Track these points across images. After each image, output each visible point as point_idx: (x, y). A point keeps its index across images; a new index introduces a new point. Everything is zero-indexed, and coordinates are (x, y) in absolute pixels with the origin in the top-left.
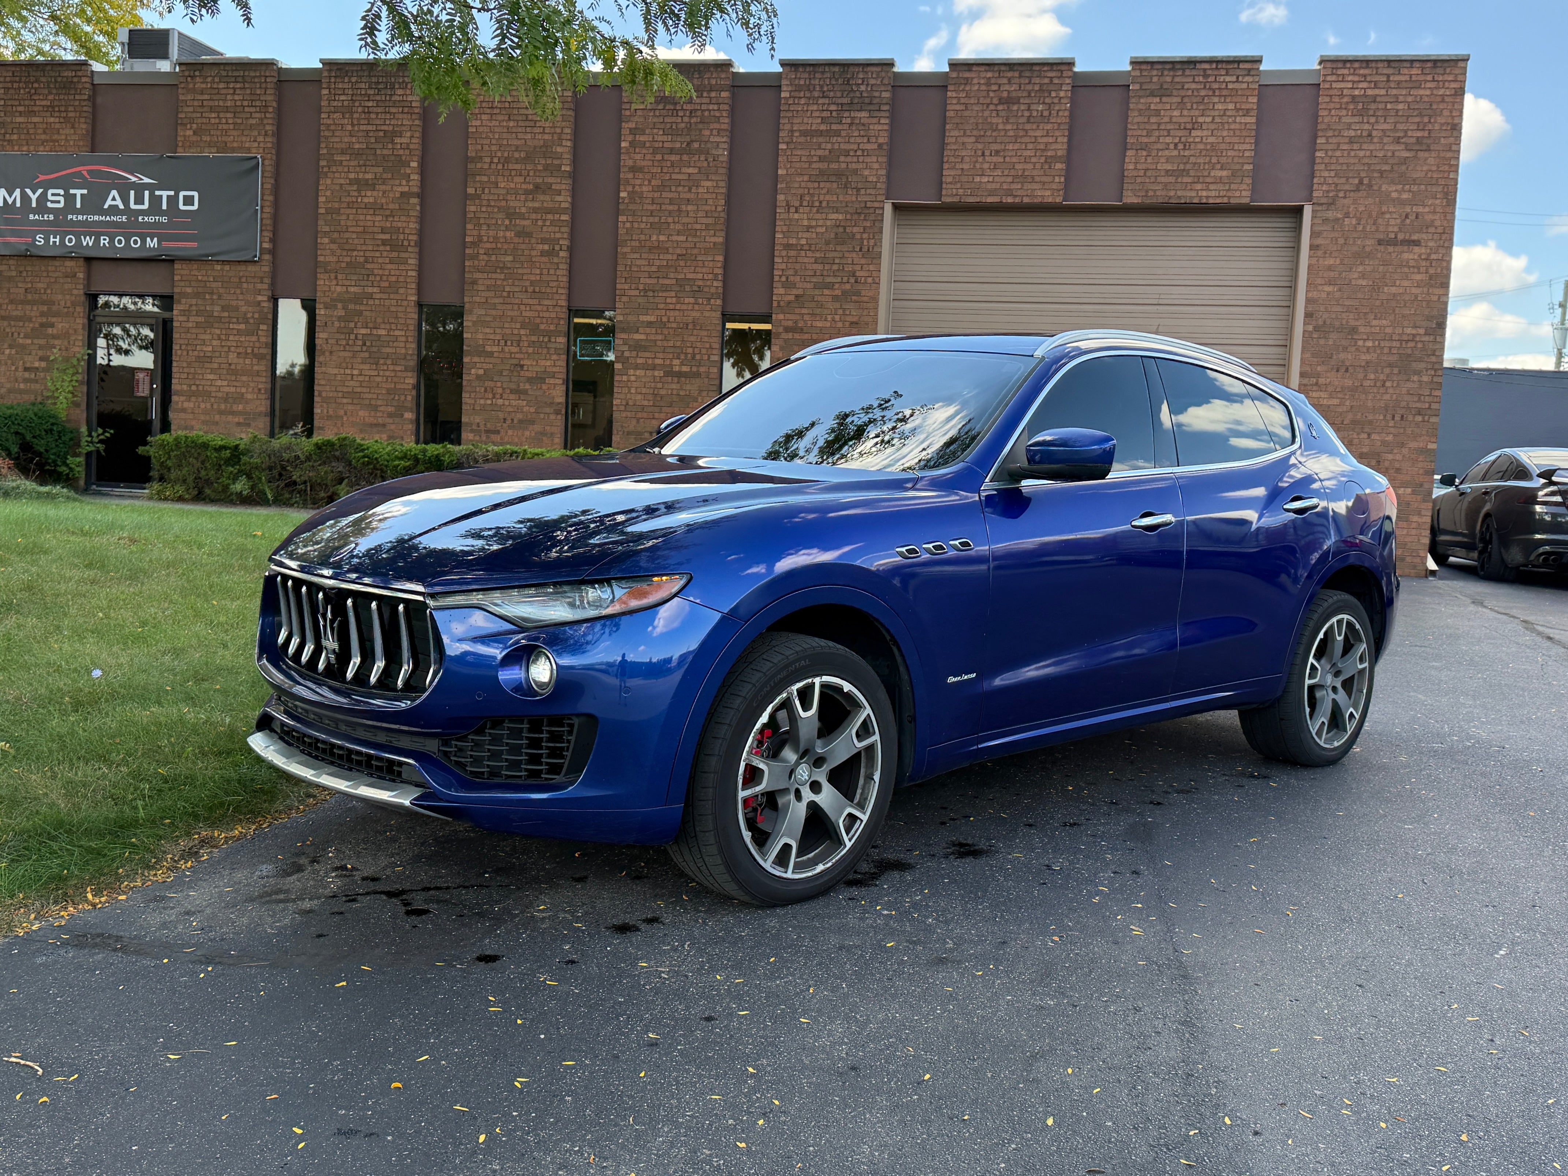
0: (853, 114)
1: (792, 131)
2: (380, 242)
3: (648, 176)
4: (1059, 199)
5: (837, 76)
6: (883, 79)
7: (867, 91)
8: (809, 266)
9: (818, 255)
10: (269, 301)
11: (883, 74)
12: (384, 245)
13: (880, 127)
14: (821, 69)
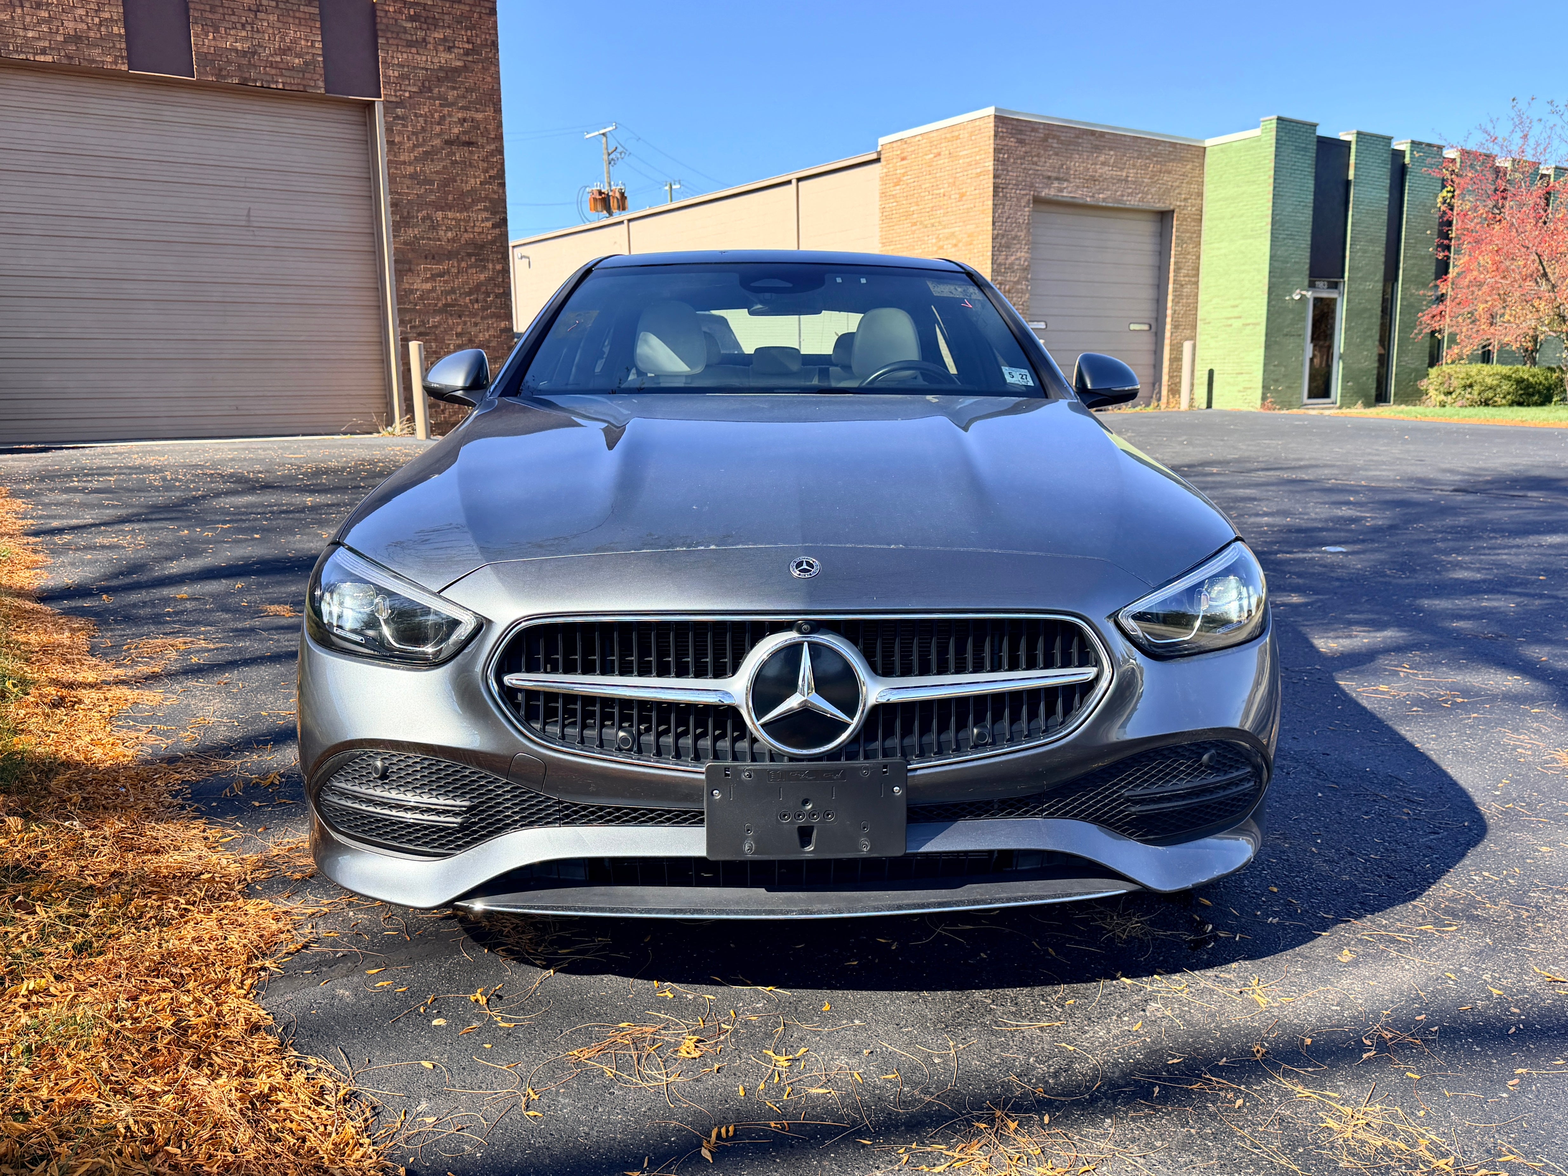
4: (125, 68)
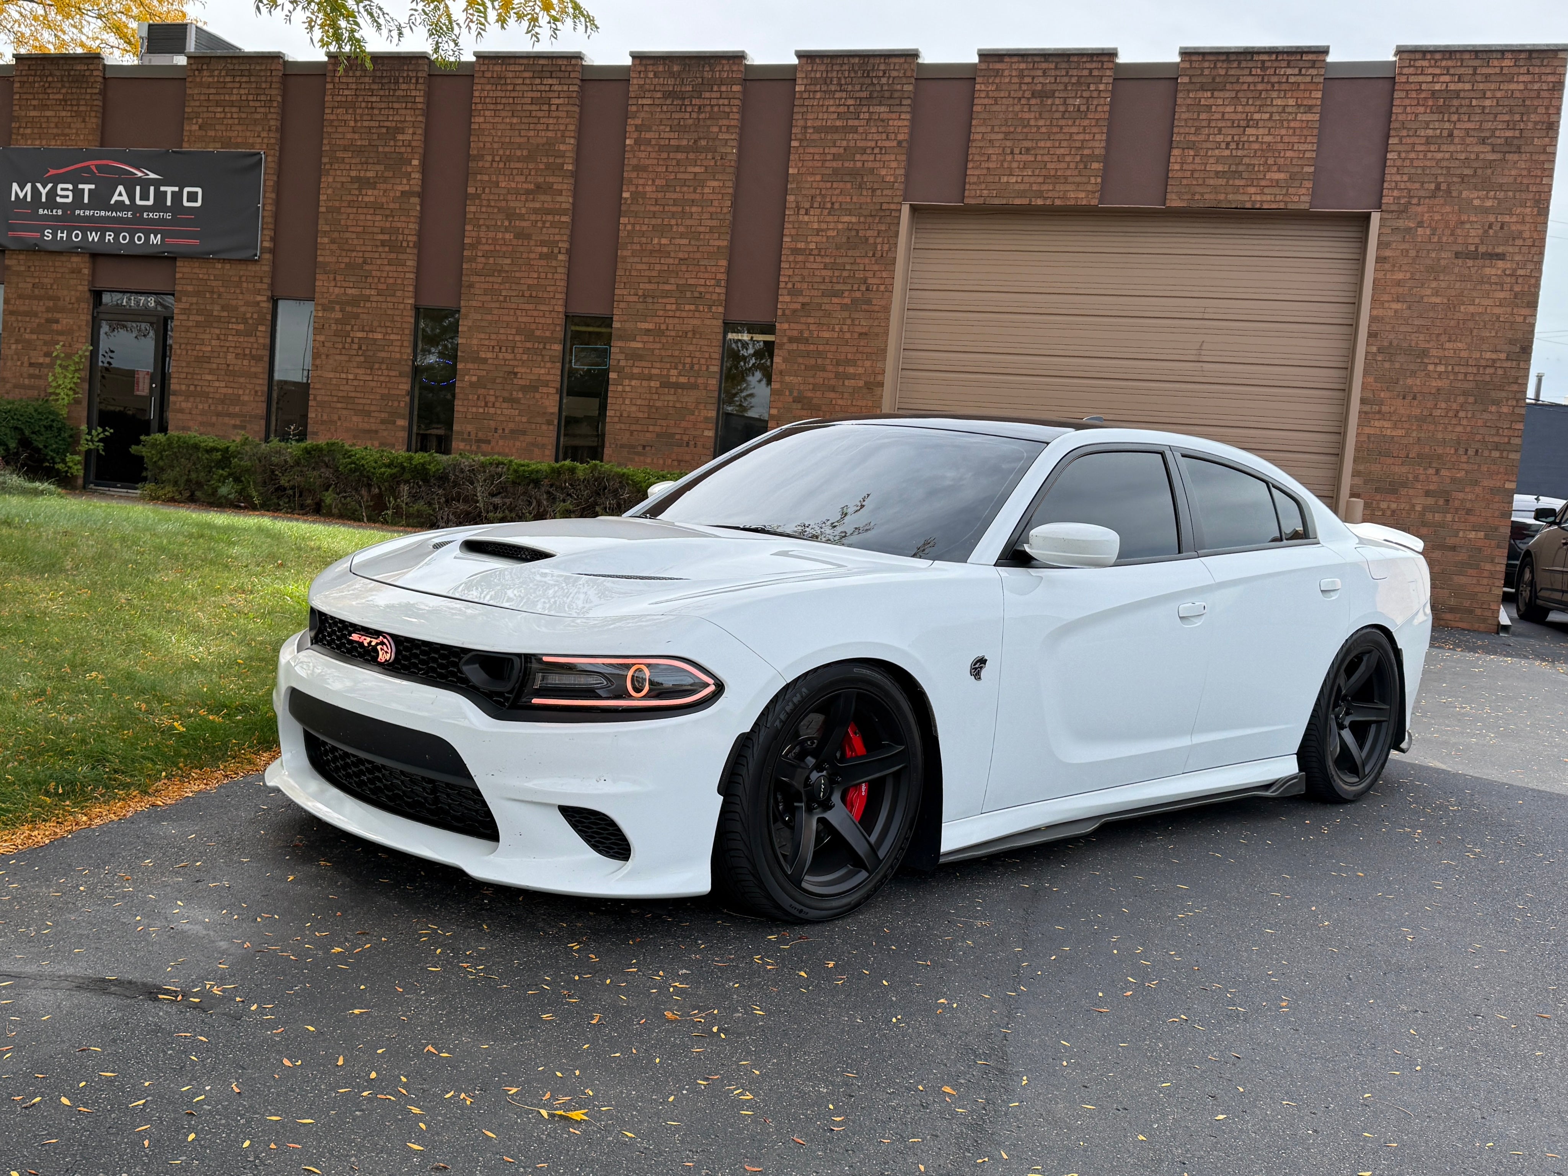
0: (871, 109)
1: (806, 127)
3: (652, 175)
4: (1094, 202)
5: (856, 68)
6: (905, 71)
7: (888, 84)
8: (817, 273)
9: (827, 260)
10: (268, 301)
11: (906, 66)
12: (383, 246)
13: (900, 123)
14: (839, 61)
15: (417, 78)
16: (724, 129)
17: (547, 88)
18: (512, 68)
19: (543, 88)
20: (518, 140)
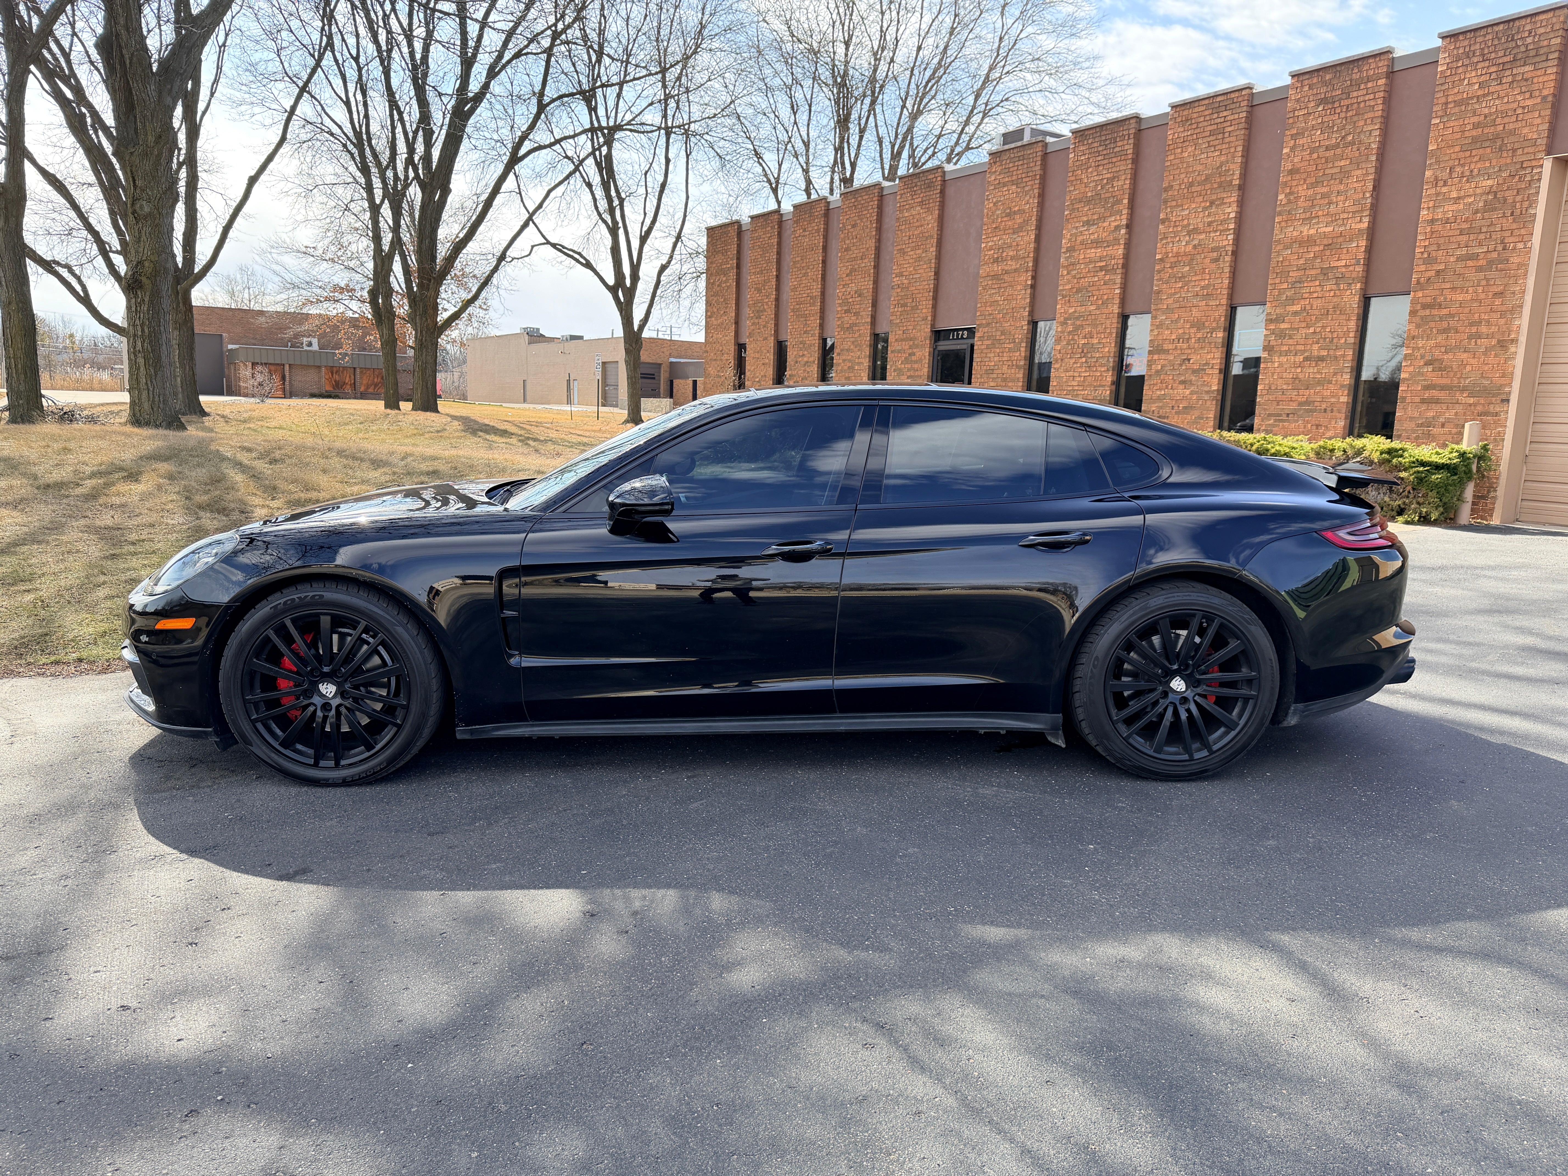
0: (1515, 71)
1: (1447, 103)
2: (1098, 269)
3: (1304, 176)
5: (1500, 35)
6: (1553, 24)
7: (1534, 42)
8: (1452, 239)
9: (1465, 226)
10: (1028, 324)
11: (1554, 20)
12: (1101, 270)
13: (1546, 78)
14: (1482, 32)
15: (1129, 135)
16: (1369, 121)
17: (1222, 120)
18: (1196, 110)
19: (1219, 120)
20: (1199, 168)
